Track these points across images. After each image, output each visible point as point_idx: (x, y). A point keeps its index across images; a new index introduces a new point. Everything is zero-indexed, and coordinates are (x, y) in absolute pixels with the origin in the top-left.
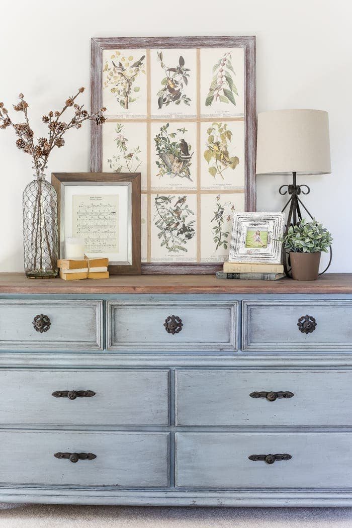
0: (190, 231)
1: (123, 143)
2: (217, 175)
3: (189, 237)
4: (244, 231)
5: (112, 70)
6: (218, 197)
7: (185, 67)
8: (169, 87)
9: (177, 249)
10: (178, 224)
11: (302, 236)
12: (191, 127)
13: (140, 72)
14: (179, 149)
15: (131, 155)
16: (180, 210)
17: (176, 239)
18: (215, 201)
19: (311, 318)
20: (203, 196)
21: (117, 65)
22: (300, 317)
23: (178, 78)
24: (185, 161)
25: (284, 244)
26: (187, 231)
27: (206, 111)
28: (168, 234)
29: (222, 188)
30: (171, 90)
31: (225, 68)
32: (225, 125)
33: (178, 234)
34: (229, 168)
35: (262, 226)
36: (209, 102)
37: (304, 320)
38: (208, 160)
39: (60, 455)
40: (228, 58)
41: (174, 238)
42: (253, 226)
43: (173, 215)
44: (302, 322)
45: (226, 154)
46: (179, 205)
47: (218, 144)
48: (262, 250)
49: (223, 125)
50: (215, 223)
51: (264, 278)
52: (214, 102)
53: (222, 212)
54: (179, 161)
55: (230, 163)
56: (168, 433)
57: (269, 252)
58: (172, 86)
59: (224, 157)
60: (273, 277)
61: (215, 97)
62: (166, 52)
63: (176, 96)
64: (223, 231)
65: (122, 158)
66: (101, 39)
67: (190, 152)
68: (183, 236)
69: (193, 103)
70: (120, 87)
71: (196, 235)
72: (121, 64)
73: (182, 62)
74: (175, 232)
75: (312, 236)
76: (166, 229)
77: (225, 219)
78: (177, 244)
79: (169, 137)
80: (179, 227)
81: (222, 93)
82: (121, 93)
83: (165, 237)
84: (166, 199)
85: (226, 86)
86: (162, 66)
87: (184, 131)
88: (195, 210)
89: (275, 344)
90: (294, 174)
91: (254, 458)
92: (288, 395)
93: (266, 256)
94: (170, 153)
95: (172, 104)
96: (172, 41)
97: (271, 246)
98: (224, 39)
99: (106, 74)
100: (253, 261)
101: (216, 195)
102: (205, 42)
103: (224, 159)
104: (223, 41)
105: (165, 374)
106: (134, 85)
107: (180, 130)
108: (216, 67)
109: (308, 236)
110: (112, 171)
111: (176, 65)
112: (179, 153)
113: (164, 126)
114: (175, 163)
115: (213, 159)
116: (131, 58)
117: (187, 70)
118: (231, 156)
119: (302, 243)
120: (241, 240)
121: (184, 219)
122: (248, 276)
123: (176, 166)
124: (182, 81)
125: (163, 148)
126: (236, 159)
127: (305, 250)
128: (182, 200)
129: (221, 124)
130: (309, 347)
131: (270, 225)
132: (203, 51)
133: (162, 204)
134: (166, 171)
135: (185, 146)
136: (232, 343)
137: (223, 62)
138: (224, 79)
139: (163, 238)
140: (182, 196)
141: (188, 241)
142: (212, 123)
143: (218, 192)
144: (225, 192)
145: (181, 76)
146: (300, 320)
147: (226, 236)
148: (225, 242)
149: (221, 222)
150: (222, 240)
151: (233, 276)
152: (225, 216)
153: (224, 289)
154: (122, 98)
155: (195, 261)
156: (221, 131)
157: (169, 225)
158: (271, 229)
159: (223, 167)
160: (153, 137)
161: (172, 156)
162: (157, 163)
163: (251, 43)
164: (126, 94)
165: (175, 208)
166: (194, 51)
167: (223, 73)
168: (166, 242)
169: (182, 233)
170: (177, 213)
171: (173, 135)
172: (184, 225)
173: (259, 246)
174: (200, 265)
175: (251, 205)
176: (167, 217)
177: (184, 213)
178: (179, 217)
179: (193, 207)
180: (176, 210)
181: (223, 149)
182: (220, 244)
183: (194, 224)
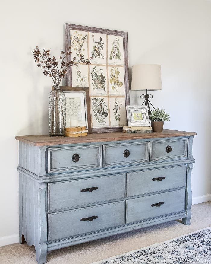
0: (106, 114)
1: (79, 74)
2: (115, 90)
3: (106, 116)
5: (74, 40)
6: (116, 99)
7: (102, 42)
8: (96, 50)
9: (102, 122)
10: (101, 110)
12: (104, 68)
13: (85, 42)
14: (100, 78)
15: (82, 79)
17: (101, 117)
18: (114, 101)
19: (170, 147)
20: (110, 99)
21: (76, 37)
23: (99, 46)
24: (103, 83)
28: (98, 115)
29: (117, 95)
30: (97, 52)
31: (116, 44)
32: (117, 69)
34: (119, 87)
35: (140, 111)
36: (111, 58)
38: (111, 83)
39: (83, 220)
40: (118, 40)
42: (136, 111)
43: (99, 107)
45: (118, 81)
46: (101, 102)
47: (115, 76)
49: (116, 69)
50: (115, 110)
52: (113, 58)
53: (117, 105)
54: (100, 83)
55: (120, 85)
56: (124, 201)
58: (97, 50)
61: (113, 56)
62: (95, 34)
63: (99, 54)
64: (118, 113)
65: (79, 80)
66: (70, 25)
67: (105, 79)
68: (103, 116)
69: (105, 58)
70: (77, 48)
71: (108, 115)
72: (77, 37)
73: (101, 39)
74: (101, 114)
76: (97, 113)
77: (118, 109)
78: (101, 119)
79: (96, 72)
80: (102, 112)
81: (115, 55)
82: (78, 51)
84: (96, 99)
85: (117, 52)
86: (93, 40)
87: (102, 70)
90: (147, 90)
91: (153, 205)
92: (164, 178)
95: (97, 57)
96: (97, 30)
98: (116, 32)
99: (72, 41)
101: (115, 98)
102: (109, 32)
104: (116, 33)
105: (124, 175)
106: (83, 47)
107: (100, 69)
108: (113, 43)
110: (75, 86)
111: (99, 41)
112: (100, 80)
113: (94, 67)
114: (99, 84)
115: (113, 83)
116: (81, 35)
117: (103, 43)
118: (120, 82)
120: (132, 117)
121: (103, 108)
123: (100, 85)
124: (101, 48)
125: (94, 77)
126: (122, 83)
128: (102, 100)
132: (109, 36)
133: (95, 102)
134: (96, 87)
135: (102, 76)
136: (146, 159)
137: (116, 42)
138: (116, 49)
139: (96, 117)
140: (102, 98)
141: (105, 118)
142: (112, 67)
144: (118, 97)
145: (100, 45)
146: (167, 148)
147: (119, 116)
148: (119, 118)
151: (134, 132)
152: (118, 107)
154: (78, 53)
155: (109, 127)
156: (115, 71)
157: (98, 111)
158: (143, 112)
159: (117, 86)
160: (91, 72)
161: (98, 80)
162: (92, 83)
163: (126, 35)
164: (80, 51)
165: (100, 104)
166: (105, 35)
167: (116, 46)
168: (97, 119)
169: (103, 114)
170: (101, 106)
171: (98, 71)
172: (104, 111)
174: (111, 128)
175: (127, 103)
176: (97, 107)
177: (103, 106)
178: (101, 107)
179: (106, 104)
180: (100, 105)
181: (116, 79)
182: (117, 119)
183: (108, 111)
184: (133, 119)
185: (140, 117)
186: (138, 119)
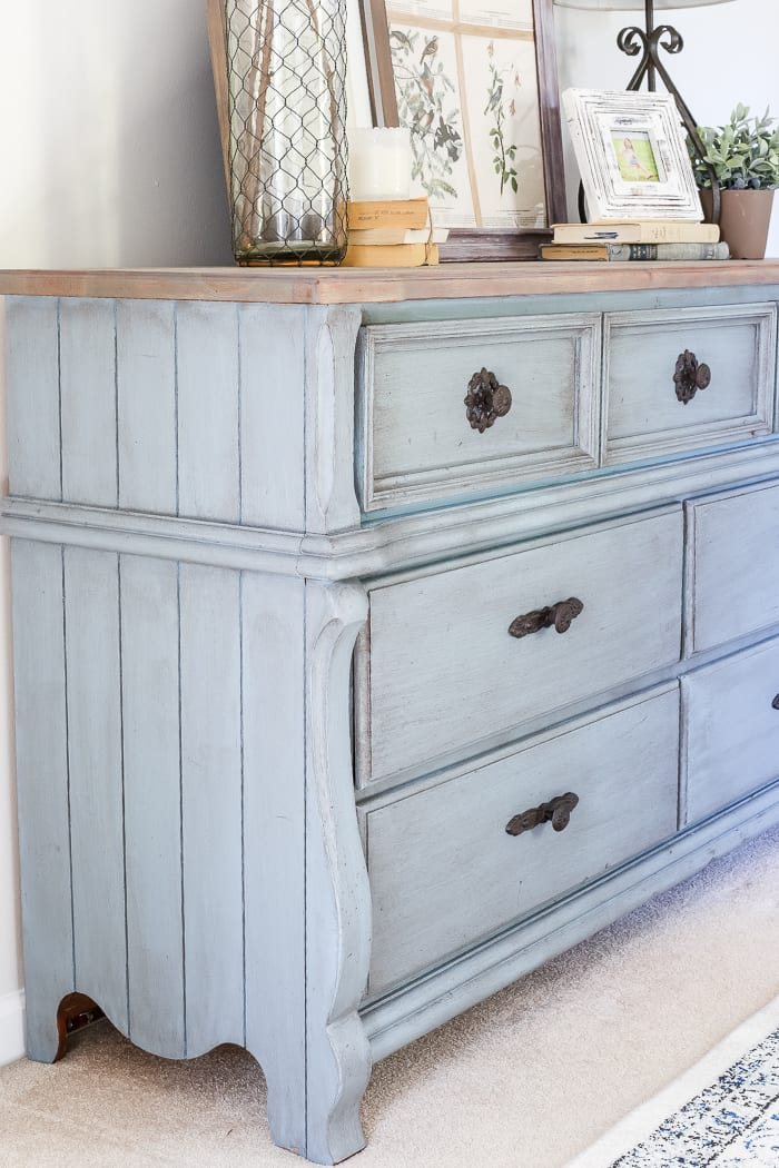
0: (453, 138)
3: (454, 155)
6: (491, 48)
9: (440, 189)
10: (432, 115)
16: (430, 77)
17: (434, 161)
18: (486, 59)
20: (465, 40)
26: (448, 137)
28: (419, 145)
29: (495, 24)
33: (436, 145)
35: (634, 126)
39: (515, 826)
41: (431, 157)
42: (623, 125)
43: (421, 90)
46: (427, 59)
50: (492, 120)
53: (500, 89)
64: (507, 142)
68: (443, 151)
71: (464, 150)
74: (430, 139)
76: (413, 131)
77: (506, 111)
78: (438, 176)
80: (434, 126)
84: (404, 38)
88: (454, 79)
93: (673, 203)
97: (674, 176)
101: (487, 42)
105: (680, 514)
120: (610, 161)
121: (440, 103)
128: (432, 48)
131: (656, 125)
133: (399, 53)
140: (430, 35)
141: (453, 166)
143: (490, 34)
144: (501, 33)
147: (514, 157)
148: (513, 171)
149: (501, 119)
150: (507, 169)
152: (505, 101)
155: (474, 225)
157: (417, 118)
165: (421, 70)
168: (418, 169)
169: (441, 142)
170: (426, 84)
172: (441, 119)
176: (412, 92)
177: (438, 87)
178: (430, 95)
179: (450, 71)
180: (425, 76)
182: (504, 179)
183: (458, 118)
184: (615, 174)
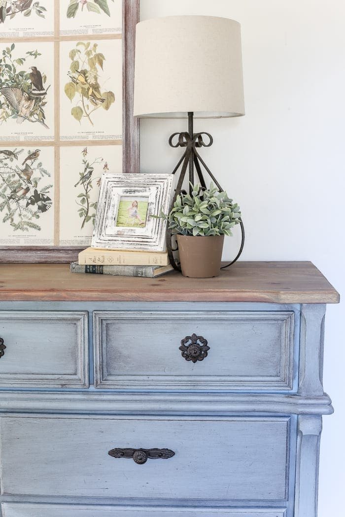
0: (45, 200)
2: (84, 119)
3: (43, 209)
4: (115, 201)
6: (85, 151)
9: (25, 226)
10: (28, 190)
11: (191, 211)
12: (46, 49)
14: (29, 81)
16: (30, 170)
17: (24, 213)
18: (81, 157)
19: (201, 338)
20: (62, 149)
22: (184, 337)
24: (38, 100)
25: (168, 222)
26: (40, 200)
27: (68, 25)
28: (13, 205)
29: (91, 138)
32: (95, 46)
33: (28, 204)
34: (101, 107)
35: (140, 194)
36: (72, 12)
37: (190, 342)
38: (70, 96)
41: (22, 210)
42: (128, 194)
43: (21, 177)
44: (187, 345)
45: (96, 87)
46: (29, 162)
47: (84, 73)
48: (139, 231)
49: (92, 46)
50: (81, 189)
51: (138, 273)
52: (79, 11)
53: (91, 173)
54: (29, 99)
55: (103, 101)
57: (149, 234)
59: (93, 92)
60: (150, 272)
61: (80, 5)
63: (26, 4)
64: (92, 200)
67: (45, 86)
68: (34, 208)
69: (49, 14)
71: (53, 206)
74: (23, 202)
75: (205, 211)
76: (10, 198)
77: (94, 183)
78: (25, 219)
79: (16, 64)
80: (29, 195)
83: (9, 209)
87: (36, 55)
88: (51, 170)
89: (145, 378)
90: (191, 115)
92: (166, 454)
93: (144, 240)
94: (16, 87)
95: (20, 15)
97: (152, 224)
100: (126, 246)
101: (82, 148)
103: (93, 95)
107: (31, 54)
109: (200, 212)
112: (29, 87)
113: (8, 49)
114: (23, 102)
115: (78, 95)
118: (103, 90)
119: (190, 222)
120: (110, 214)
121: (36, 183)
122: (115, 269)
123: (25, 106)
125: (6, 80)
126: (111, 95)
127: (195, 233)
128: (34, 156)
129: (89, 44)
130: (195, 383)
131: (152, 193)
133: (5, 161)
134: (10, 112)
135: (37, 78)
136: (80, 375)
139: (6, 210)
140: (33, 149)
141: (41, 214)
142: (76, 42)
143: (85, 144)
144: (94, 143)
146: (183, 342)
148: (94, 216)
149: (89, 188)
150: (90, 214)
151: (94, 270)
152: (94, 178)
153: (63, 294)
155: (51, 244)
156: (88, 53)
157: (15, 191)
158: (152, 199)
159: (92, 106)
161: (19, 91)
165: (24, 167)
168: (10, 217)
169: (33, 203)
170: (26, 174)
171: (21, 61)
172: (36, 191)
173: (136, 225)
174: (58, 250)
175: (131, 164)
176: (12, 179)
177: (36, 174)
178: (29, 180)
179: (49, 166)
181: (92, 81)
182: (87, 219)
183: (52, 190)
185: (142, 217)
186: (133, 221)
